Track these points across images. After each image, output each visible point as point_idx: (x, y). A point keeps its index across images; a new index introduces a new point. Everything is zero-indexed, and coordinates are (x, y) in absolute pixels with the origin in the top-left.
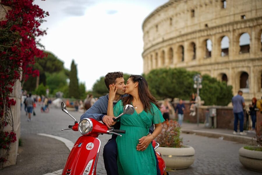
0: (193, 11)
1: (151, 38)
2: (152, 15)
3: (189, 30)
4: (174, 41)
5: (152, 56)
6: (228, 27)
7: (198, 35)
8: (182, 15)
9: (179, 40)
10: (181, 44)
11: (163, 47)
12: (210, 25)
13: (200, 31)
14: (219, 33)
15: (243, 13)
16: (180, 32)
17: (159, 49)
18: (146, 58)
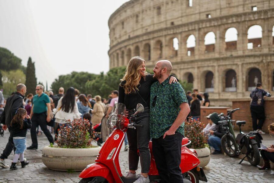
0: (159, 8)
1: (117, 36)
2: (118, 12)
3: (156, 28)
4: (141, 39)
5: (118, 54)
6: (193, 26)
7: (164, 33)
8: (148, 12)
9: (145, 38)
10: (147, 42)
11: (129, 45)
12: (176, 23)
13: (166, 29)
14: (185, 32)
15: (208, 11)
16: (147, 29)
17: (126, 47)
18: (112, 56)
